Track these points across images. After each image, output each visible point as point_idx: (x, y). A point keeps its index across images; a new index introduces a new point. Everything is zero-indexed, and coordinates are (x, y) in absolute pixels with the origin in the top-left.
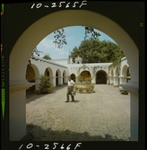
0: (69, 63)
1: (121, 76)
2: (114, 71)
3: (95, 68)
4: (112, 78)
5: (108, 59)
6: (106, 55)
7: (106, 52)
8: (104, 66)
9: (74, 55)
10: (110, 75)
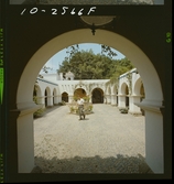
0: (59, 79)
1: (120, 94)
2: (112, 88)
3: (91, 85)
4: (110, 96)
5: (104, 75)
6: (101, 71)
7: (100, 67)
8: (101, 83)
9: (64, 69)
10: (107, 93)
